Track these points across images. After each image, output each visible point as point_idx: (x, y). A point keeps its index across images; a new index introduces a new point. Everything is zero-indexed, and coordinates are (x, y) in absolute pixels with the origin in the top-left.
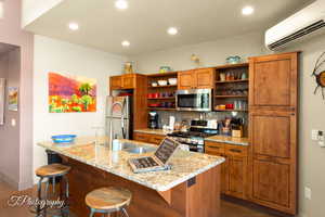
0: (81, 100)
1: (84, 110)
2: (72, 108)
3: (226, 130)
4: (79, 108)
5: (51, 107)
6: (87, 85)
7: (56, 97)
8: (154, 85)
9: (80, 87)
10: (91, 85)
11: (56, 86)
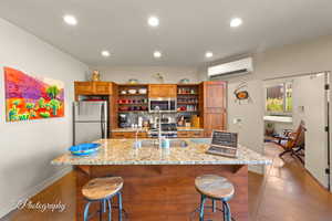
0: (49, 105)
1: (52, 115)
2: (40, 113)
3: (180, 123)
4: (47, 113)
5: (11, 114)
6: (55, 88)
7: (18, 101)
8: (124, 92)
9: (47, 90)
10: (59, 88)
11: (17, 87)
